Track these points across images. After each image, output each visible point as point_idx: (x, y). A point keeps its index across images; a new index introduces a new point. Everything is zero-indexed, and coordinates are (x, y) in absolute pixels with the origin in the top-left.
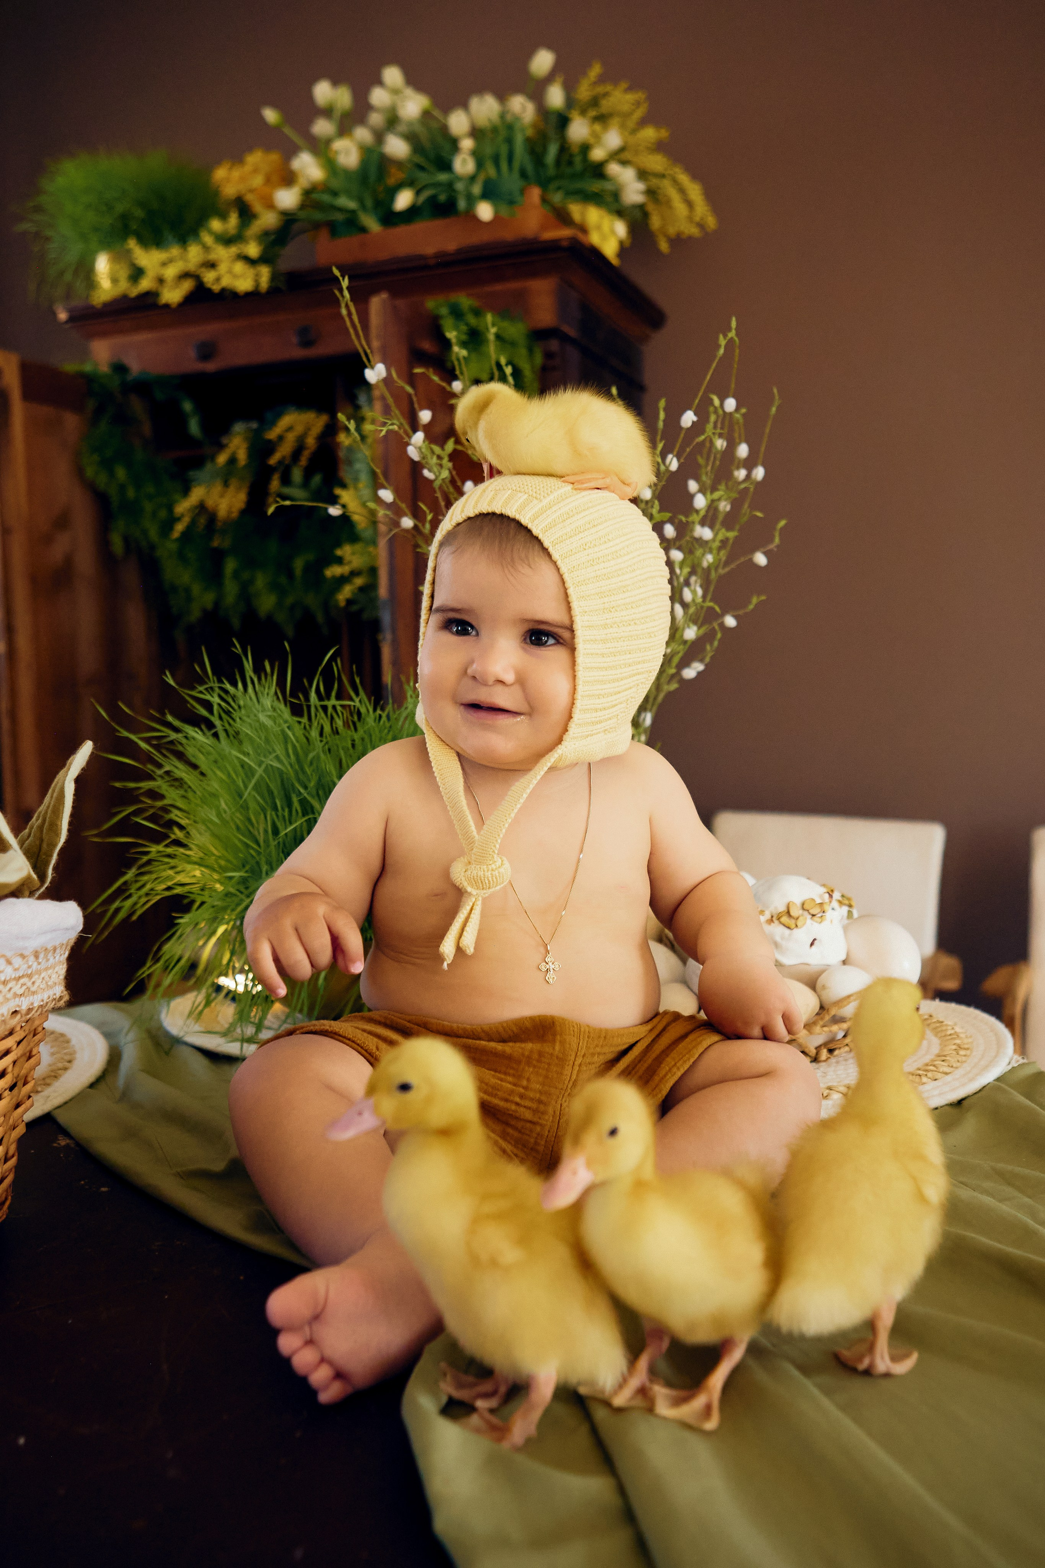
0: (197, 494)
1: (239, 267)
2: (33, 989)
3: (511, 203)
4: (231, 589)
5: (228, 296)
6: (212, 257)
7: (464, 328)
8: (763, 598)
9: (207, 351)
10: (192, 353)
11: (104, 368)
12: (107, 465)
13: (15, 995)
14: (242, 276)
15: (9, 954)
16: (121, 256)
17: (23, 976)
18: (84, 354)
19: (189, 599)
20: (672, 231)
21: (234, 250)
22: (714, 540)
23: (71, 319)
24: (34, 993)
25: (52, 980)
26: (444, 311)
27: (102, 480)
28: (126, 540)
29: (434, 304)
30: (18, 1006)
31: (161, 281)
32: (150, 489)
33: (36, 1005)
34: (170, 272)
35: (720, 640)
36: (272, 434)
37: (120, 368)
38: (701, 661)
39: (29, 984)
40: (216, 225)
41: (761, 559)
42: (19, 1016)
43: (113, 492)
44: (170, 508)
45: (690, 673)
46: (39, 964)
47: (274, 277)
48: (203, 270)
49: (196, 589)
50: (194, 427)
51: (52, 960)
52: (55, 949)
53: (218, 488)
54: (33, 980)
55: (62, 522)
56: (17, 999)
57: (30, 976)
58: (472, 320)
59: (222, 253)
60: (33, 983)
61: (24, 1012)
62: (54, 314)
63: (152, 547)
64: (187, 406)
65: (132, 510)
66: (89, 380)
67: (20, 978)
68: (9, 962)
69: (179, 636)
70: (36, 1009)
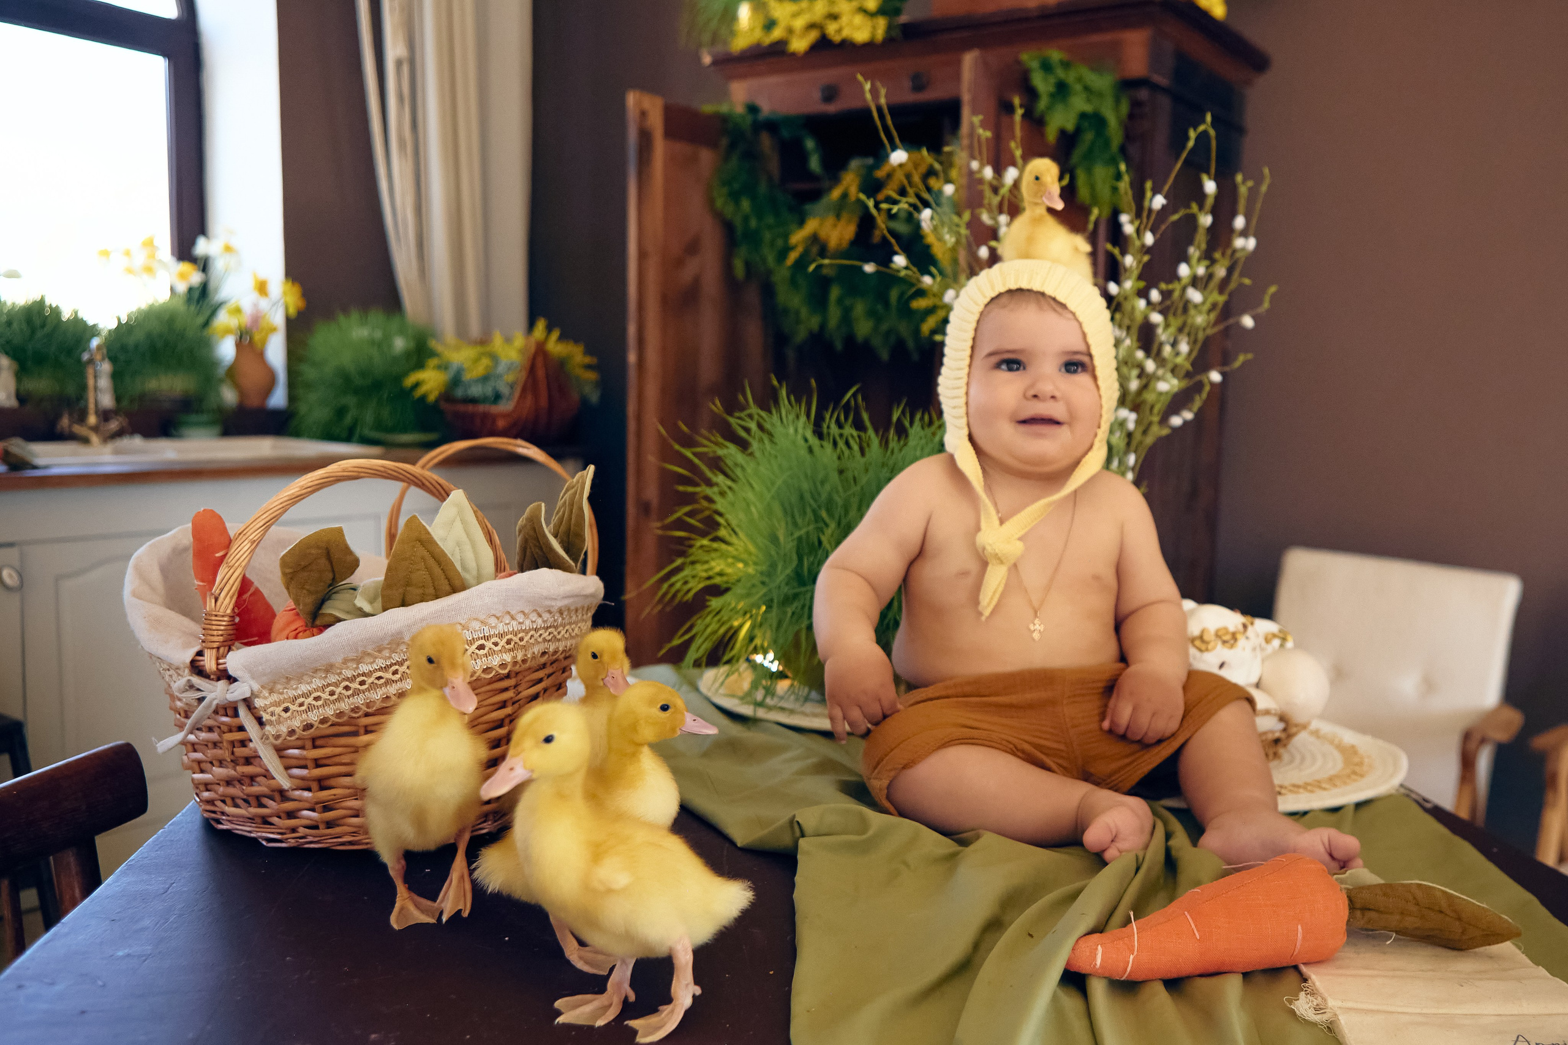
0: (811, 226)
1: (858, 19)
2: (559, 637)
4: (834, 314)
5: (846, 45)
6: (836, 10)
7: (1052, 80)
8: (1250, 356)
9: (830, 94)
10: (817, 95)
11: (739, 109)
12: (735, 197)
13: (545, 640)
14: (859, 28)
15: (540, 610)
16: (759, 6)
17: (550, 627)
18: (724, 95)
19: (798, 321)
23: (716, 63)
24: (559, 640)
25: (575, 632)
26: (1034, 64)
27: (729, 210)
28: (748, 265)
29: (1029, 58)
30: (547, 649)
31: (790, 31)
32: (770, 220)
34: (799, 23)
35: (1209, 394)
36: (880, 174)
37: (753, 109)
38: (1190, 410)
39: (556, 633)
41: (1248, 322)
42: (547, 656)
43: (738, 222)
44: (786, 236)
45: (1176, 421)
46: (563, 619)
47: (890, 28)
48: (828, 22)
49: (804, 312)
50: (815, 163)
51: (574, 618)
52: (577, 610)
53: (830, 220)
54: (559, 630)
55: (693, 248)
56: (546, 643)
57: (556, 627)
58: (1060, 73)
60: (559, 633)
61: (550, 653)
62: (700, 59)
63: (769, 272)
64: (810, 144)
65: (753, 238)
66: (723, 121)
67: (547, 628)
68: (540, 616)
69: (791, 354)
70: (561, 652)
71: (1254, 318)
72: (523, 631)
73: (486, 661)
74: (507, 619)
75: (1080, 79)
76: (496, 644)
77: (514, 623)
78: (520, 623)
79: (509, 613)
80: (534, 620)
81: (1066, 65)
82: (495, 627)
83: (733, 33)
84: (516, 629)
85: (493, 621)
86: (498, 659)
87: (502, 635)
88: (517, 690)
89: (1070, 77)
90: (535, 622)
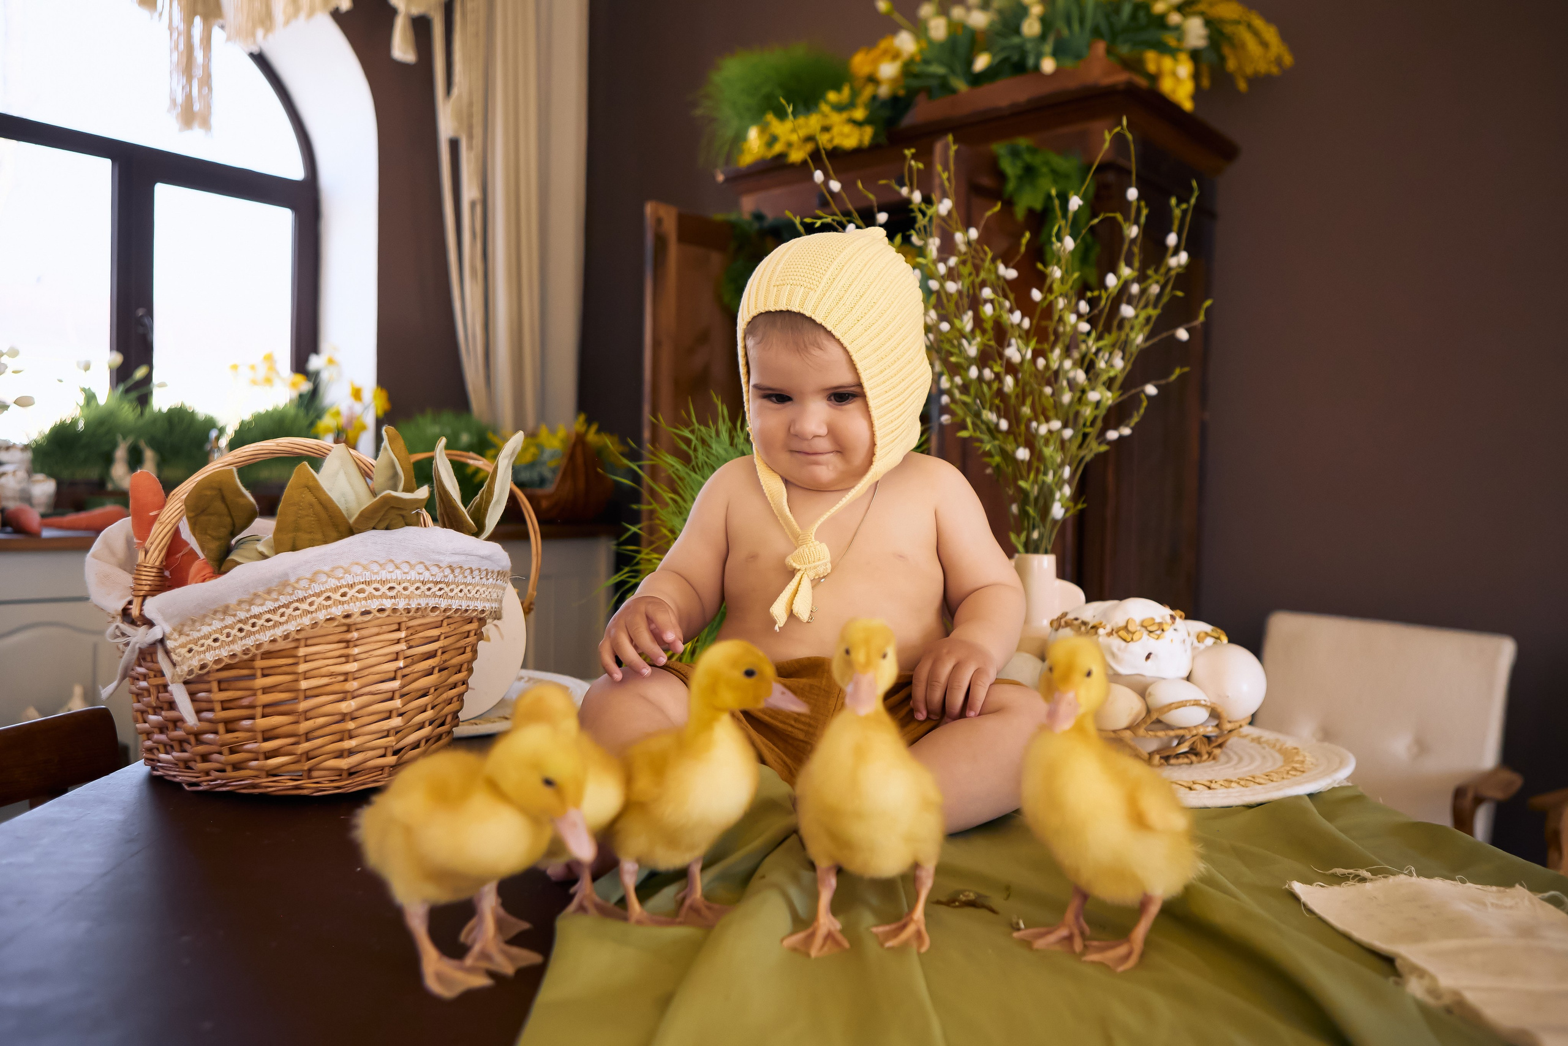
1: (847, 129)
2: (452, 595)
3: (1078, 57)
5: (840, 153)
6: (828, 122)
7: (1019, 164)
8: (1186, 369)
10: (814, 202)
11: (747, 217)
13: (434, 595)
14: (847, 136)
15: (427, 563)
16: (764, 128)
17: (440, 582)
18: (734, 207)
20: (1249, 70)
21: (845, 115)
22: (1137, 316)
23: (727, 180)
26: (1004, 153)
29: (999, 148)
30: (437, 604)
31: (790, 144)
33: (454, 607)
34: (797, 138)
35: (1146, 409)
38: (1127, 426)
40: (832, 96)
41: (1182, 334)
42: (440, 613)
45: (1112, 435)
46: (456, 577)
47: (875, 136)
48: (821, 134)
56: (436, 599)
58: (1028, 158)
59: (836, 118)
62: (714, 177)
66: (732, 226)
67: (438, 583)
68: (429, 570)
71: (1188, 330)
72: (409, 581)
73: (365, 603)
74: (391, 567)
75: (1047, 163)
76: (377, 590)
77: (398, 572)
78: (405, 573)
79: (392, 561)
80: (420, 572)
81: (1033, 151)
82: (377, 573)
83: (741, 151)
84: (399, 579)
85: (375, 568)
86: (378, 603)
87: (384, 581)
88: (408, 644)
89: (1037, 160)
90: (421, 574)
